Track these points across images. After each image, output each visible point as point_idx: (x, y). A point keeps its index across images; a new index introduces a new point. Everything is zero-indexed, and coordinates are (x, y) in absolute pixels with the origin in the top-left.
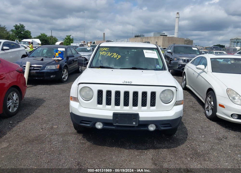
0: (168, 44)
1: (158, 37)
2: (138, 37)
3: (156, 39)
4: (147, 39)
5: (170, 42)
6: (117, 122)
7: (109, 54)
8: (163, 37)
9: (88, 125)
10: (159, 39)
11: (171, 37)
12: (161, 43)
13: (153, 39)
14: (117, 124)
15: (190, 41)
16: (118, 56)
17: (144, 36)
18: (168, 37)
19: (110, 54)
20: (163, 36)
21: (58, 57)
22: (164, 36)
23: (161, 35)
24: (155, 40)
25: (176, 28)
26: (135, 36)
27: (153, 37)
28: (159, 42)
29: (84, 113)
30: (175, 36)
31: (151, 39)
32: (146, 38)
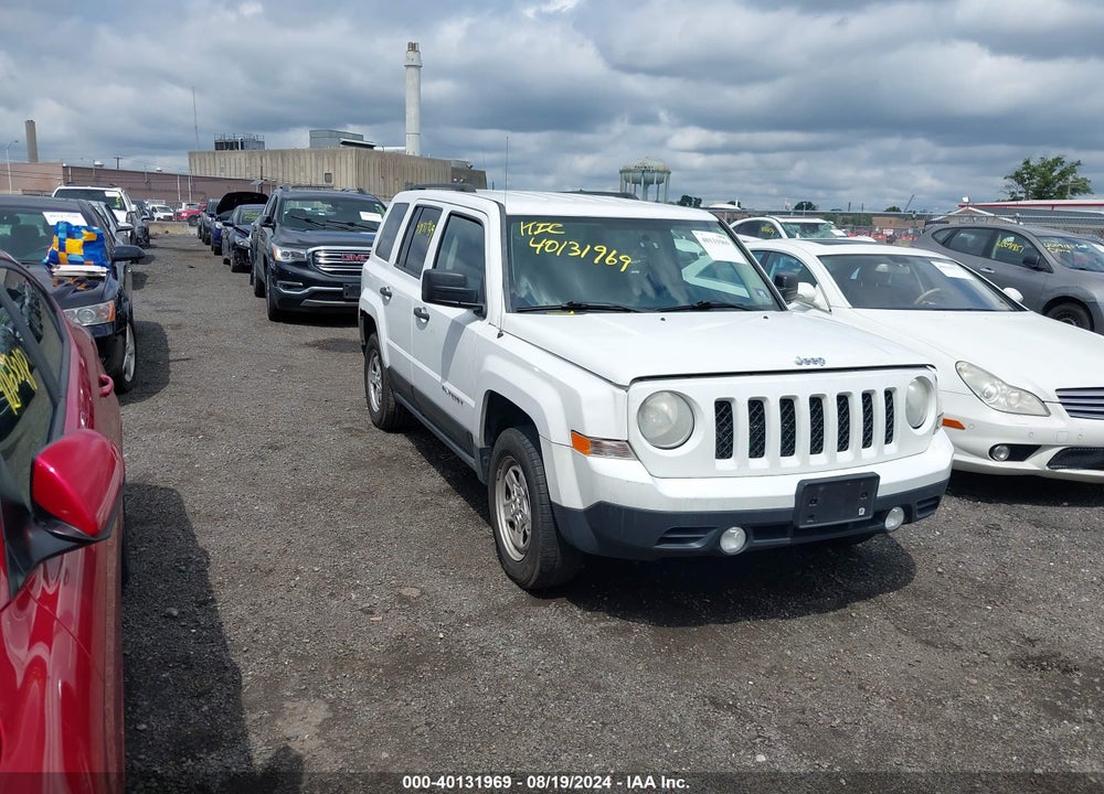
0: (382, 184)
1: (334, 154)
2: (232, 149)
3: (326, 159)
4: (283, 161)
5: (391, 177)
6: (811, 517)
7: (575, 248)
8: (358, 153)
9: (695, 545)
10: (337, 160)
11: (391, 154)
12: (350, 178)
13: (308, 160)
14: (810, 523)
15: (475, 172)
16: (621, 258)
17: (263, 143)
18: (378, 152)
19: (582, 249)
20: (354, 148)
21: (82, 260)
22: (361, 149)
23: (344, 143)
24: (320, 164)
25: (412, 112)
26: (216, 143)
27: (311, 152)
28: (338, 176)
29: (687, 500)
30: (411, 147)
31: (302, 161)
32: (273, 153)
